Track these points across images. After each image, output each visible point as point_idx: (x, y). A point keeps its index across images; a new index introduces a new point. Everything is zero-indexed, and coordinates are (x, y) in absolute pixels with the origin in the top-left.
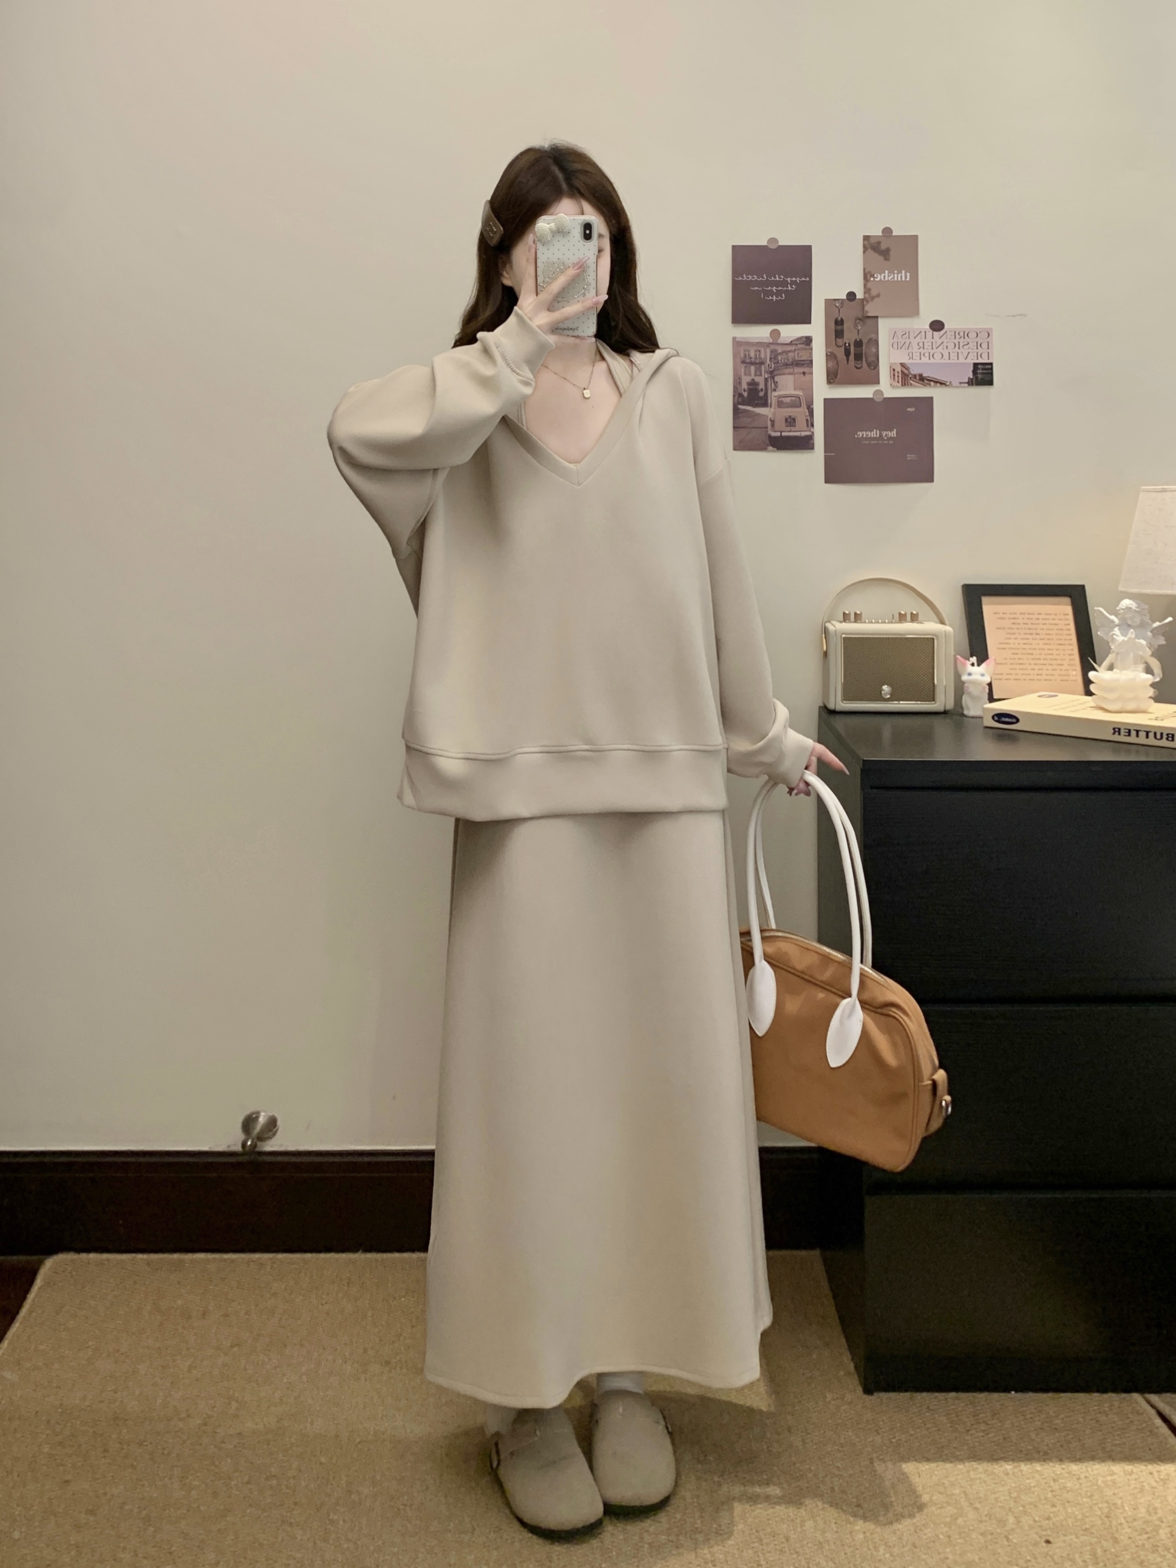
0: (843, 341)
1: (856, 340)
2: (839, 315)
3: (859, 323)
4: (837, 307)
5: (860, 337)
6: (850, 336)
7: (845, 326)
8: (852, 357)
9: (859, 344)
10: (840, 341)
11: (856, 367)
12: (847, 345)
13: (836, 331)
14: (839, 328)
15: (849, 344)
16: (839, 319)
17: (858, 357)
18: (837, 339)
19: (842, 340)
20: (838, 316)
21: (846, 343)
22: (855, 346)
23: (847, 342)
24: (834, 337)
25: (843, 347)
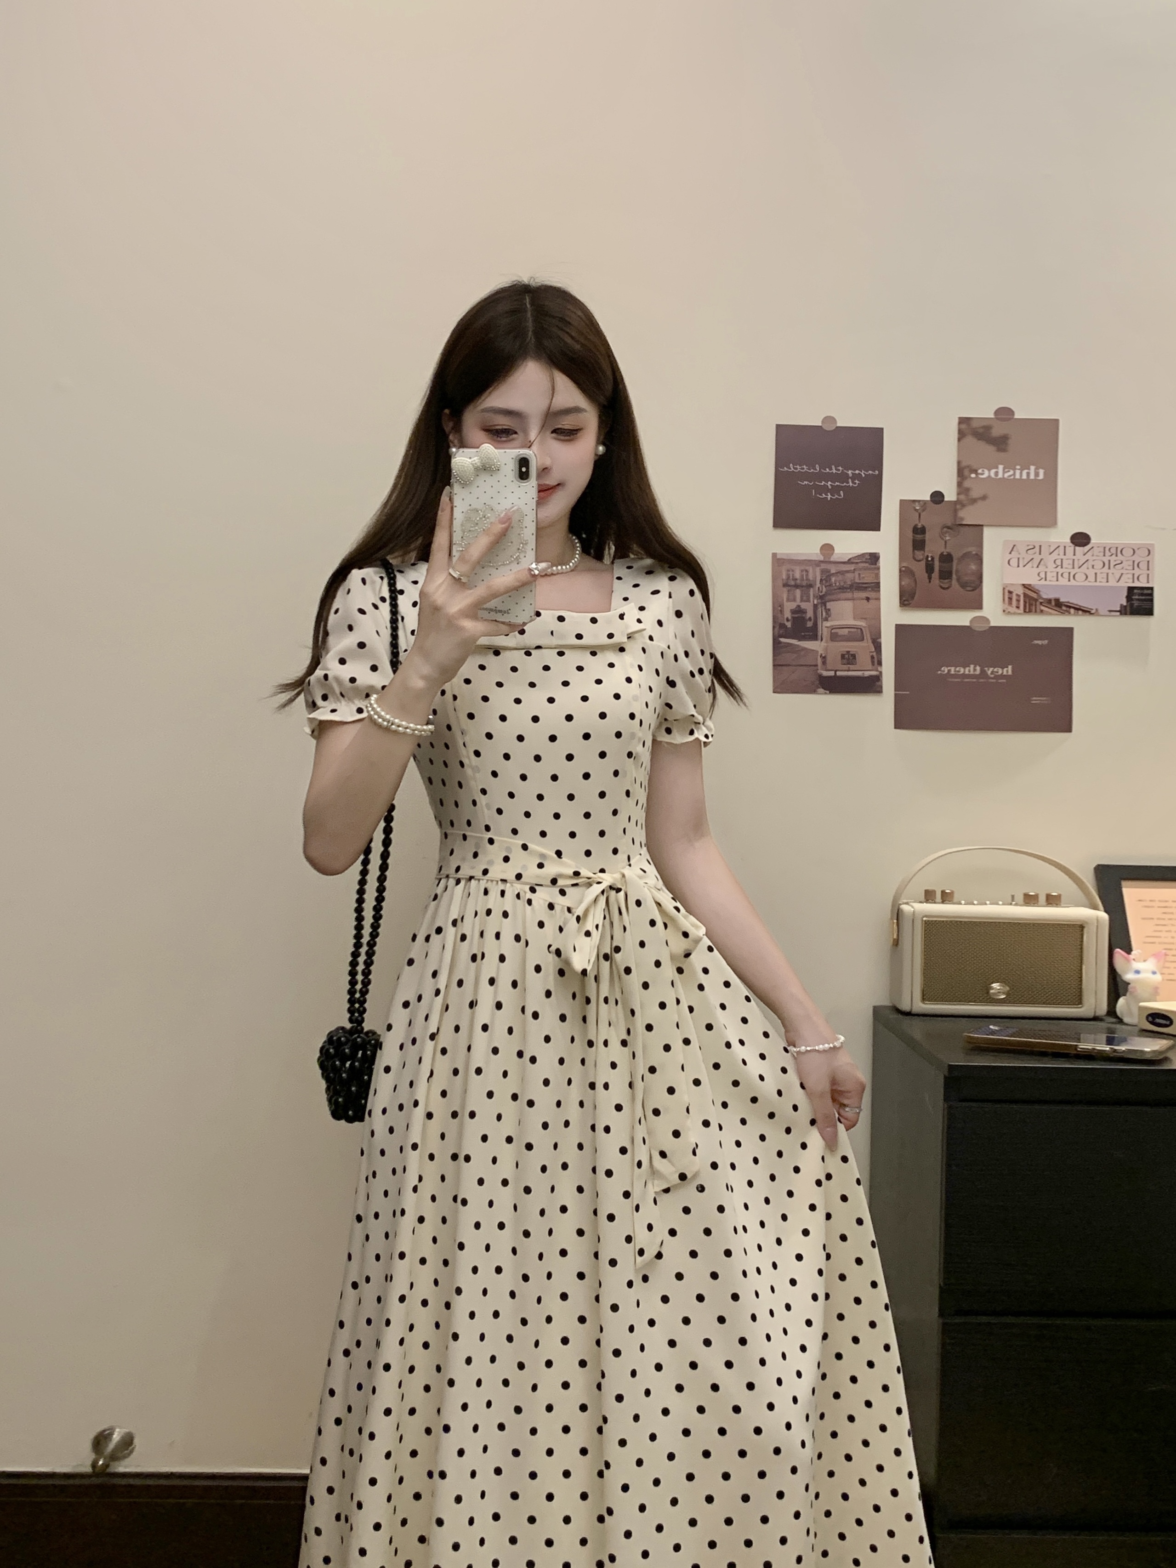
0: (923, 555)
1: (942, 554)
2: (919, 522)
3: (946, 532)
4: (916, 510)
5: (948, 550)
6: (934, 548)
7: (928, 536)
8: (935, 575)
9: (946, 558)
10: (919, 554)
11: (941, 587)
12: (930, 559)
13: (914, 541)
14: (919, 537)
15: (933, 559)
16: (919, 526)
17: (946, 575)
18: (916, 551)
19: (922, 552)
20: (917, 522)
21: (928, 557)
22: (940, 561)
23: (930, 555)
24: (911, 548)
25: (925, 560)
